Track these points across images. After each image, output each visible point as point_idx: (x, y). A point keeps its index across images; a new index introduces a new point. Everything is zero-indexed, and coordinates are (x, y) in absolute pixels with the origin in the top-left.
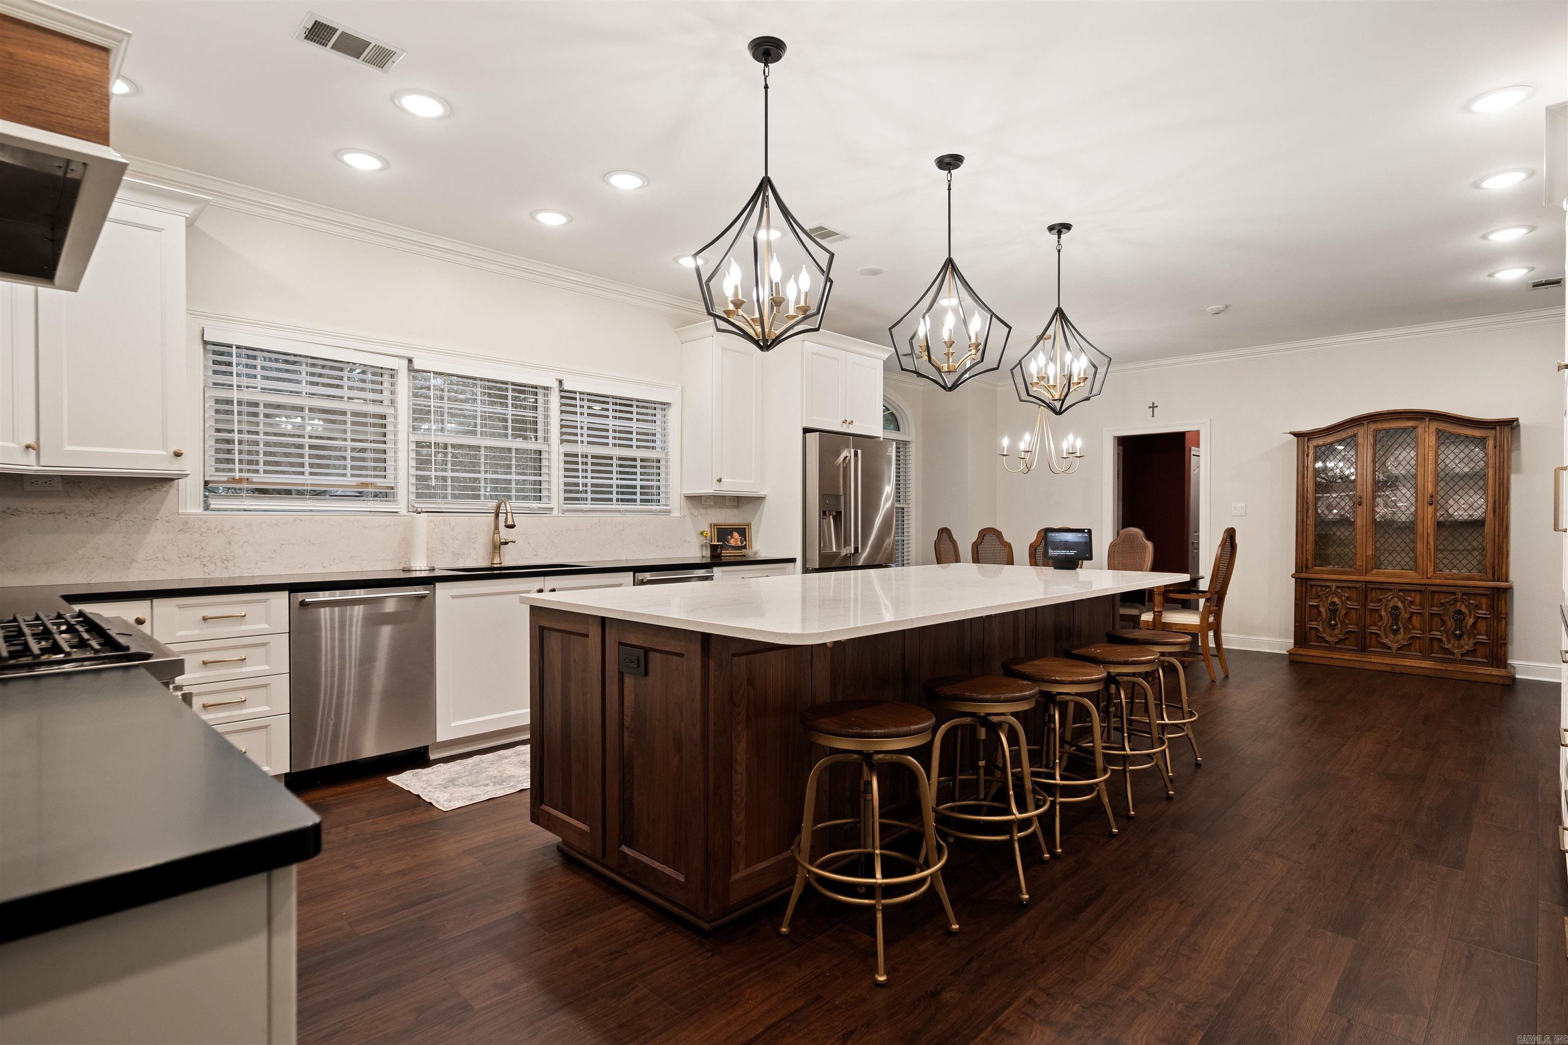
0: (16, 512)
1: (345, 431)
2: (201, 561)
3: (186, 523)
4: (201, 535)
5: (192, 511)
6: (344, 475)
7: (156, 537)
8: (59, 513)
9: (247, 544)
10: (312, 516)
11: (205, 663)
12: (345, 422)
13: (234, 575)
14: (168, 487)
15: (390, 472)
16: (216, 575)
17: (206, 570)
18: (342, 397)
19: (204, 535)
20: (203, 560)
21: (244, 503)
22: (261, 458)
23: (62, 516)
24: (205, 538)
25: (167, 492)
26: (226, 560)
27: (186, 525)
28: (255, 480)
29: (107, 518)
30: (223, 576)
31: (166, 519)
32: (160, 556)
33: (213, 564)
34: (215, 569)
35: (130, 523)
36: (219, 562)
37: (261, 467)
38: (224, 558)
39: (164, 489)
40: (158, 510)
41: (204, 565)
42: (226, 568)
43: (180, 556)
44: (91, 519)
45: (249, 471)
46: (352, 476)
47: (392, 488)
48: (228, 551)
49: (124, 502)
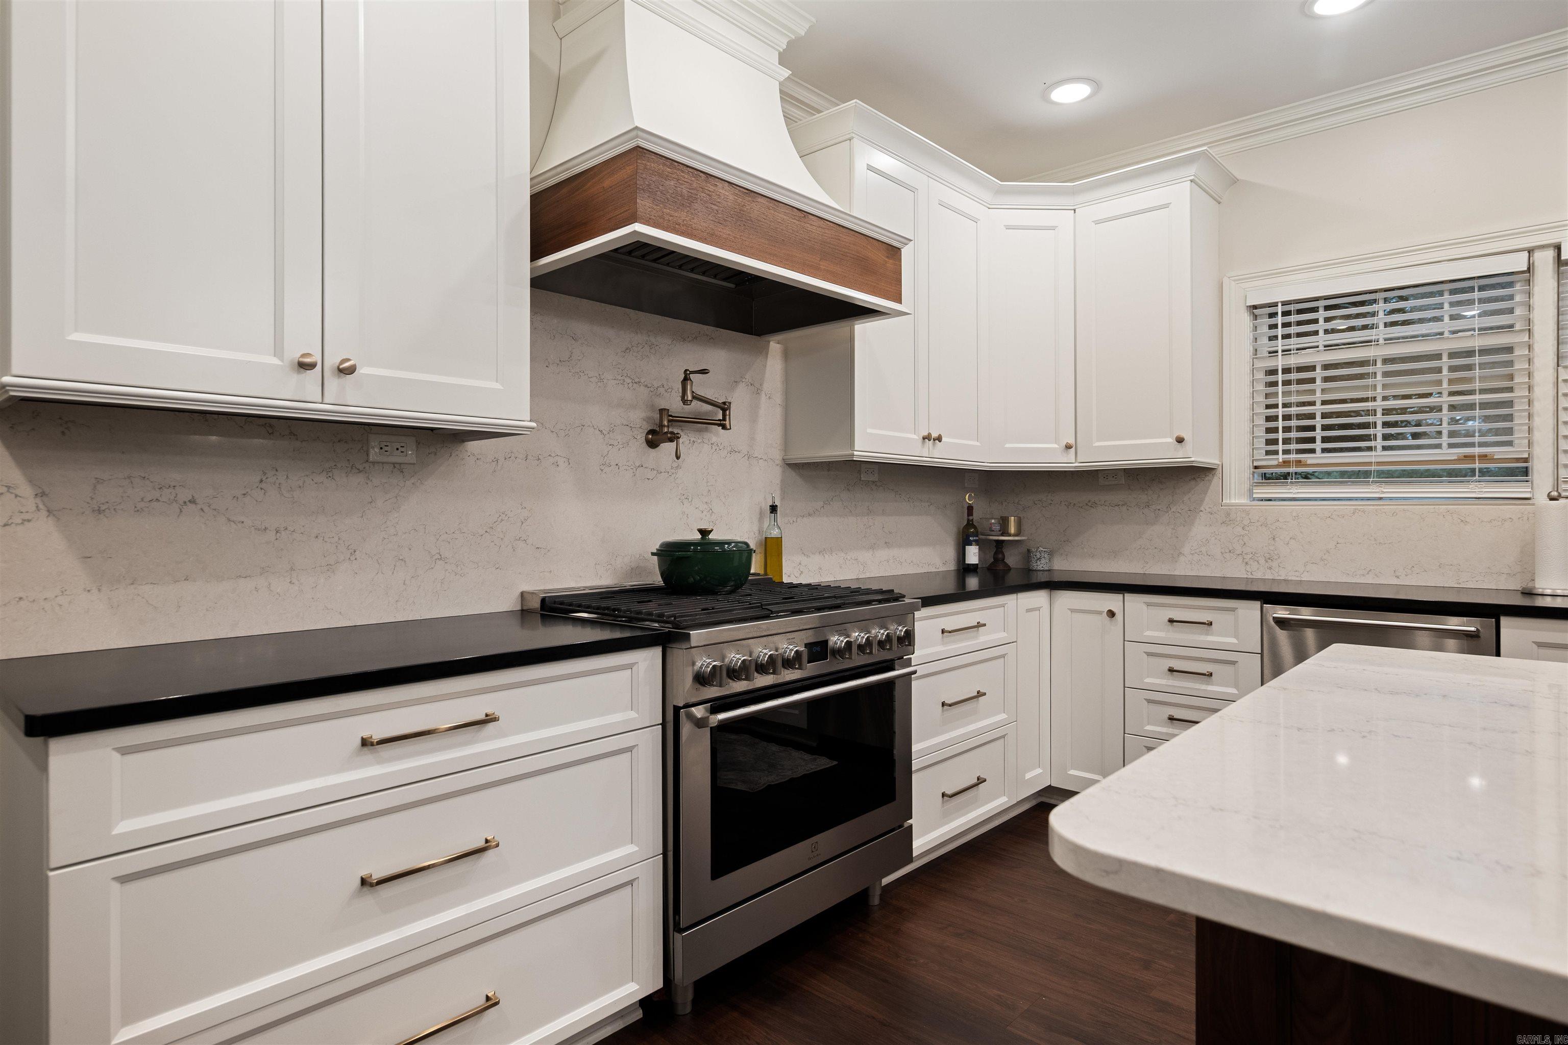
0: (1094, 505)
1: (1439, 383)
2: (1244, 559)
3: (1228, 514)
4: (1243, 528)
5: (1237, 501)
6: (1438, 446)
7: (1200, 529)
8: (1123, 505)
9: (1294, 541)
10: (1380, 505)
11: (1171, 670)
12: (1439, 370)
13: (1279, 578)
14: (1211, 475)
15: (1519, 435)
16: (1258, 575)
17: (1248, 569)
18: (1442, 334)
19: (1247, 528)
20: (1245, 557)
21: (1291, 491)
22: (1319, 434)
23: (1125, 508)
24: (1247, 532)
25: (1210, 481)
26: (1269, 559)
27: (1228, 517)
28: (1309, 462)
29: (1159, 510)
30: (1266, 577)
31: (1210, 510)
32: (1204, 549)
33: (1256, 563)
34: (1258, 569)
35: (1178, 515)
36: (1262, 561)
37: (1318, 445)
38: (1267, 556)
39: (1207, 478)
40: (1202, 501)
41: (1247, 563)
42: (1270, 568)
43: (1223, 551)
44: (1146, 511)
45: (1299, 451)
46: (1451, 446)
47: (1526, 460)
48: (1272, 548)
49: (1173, 493)
